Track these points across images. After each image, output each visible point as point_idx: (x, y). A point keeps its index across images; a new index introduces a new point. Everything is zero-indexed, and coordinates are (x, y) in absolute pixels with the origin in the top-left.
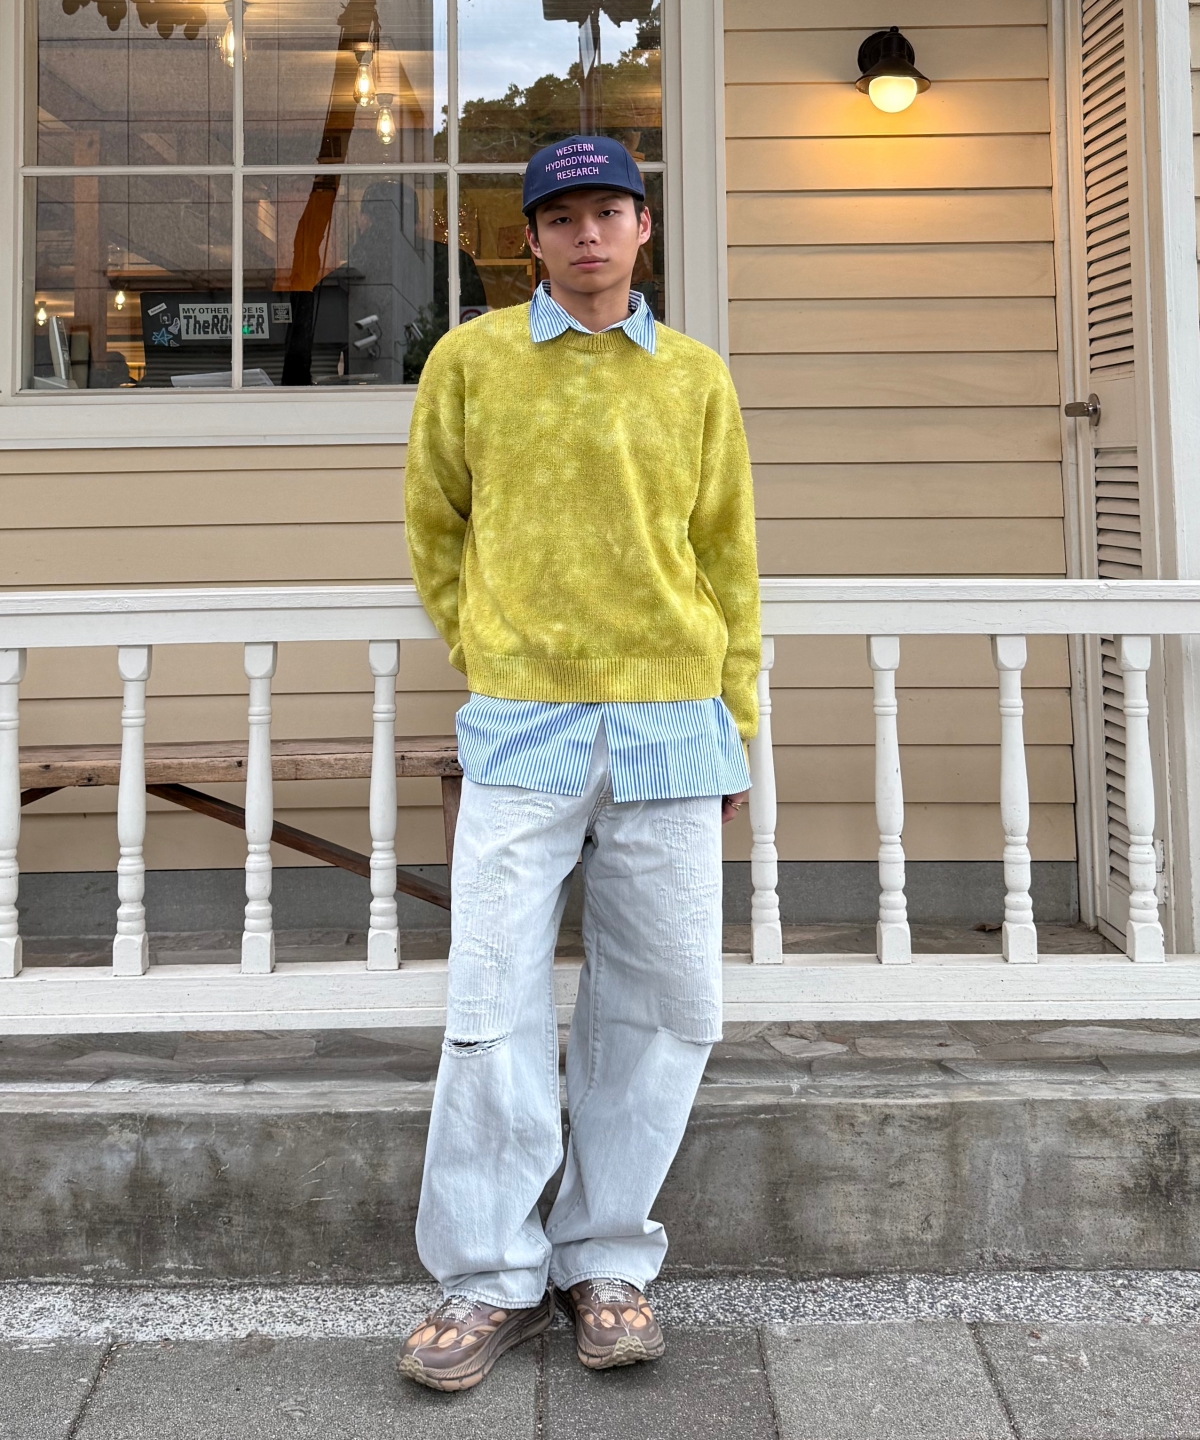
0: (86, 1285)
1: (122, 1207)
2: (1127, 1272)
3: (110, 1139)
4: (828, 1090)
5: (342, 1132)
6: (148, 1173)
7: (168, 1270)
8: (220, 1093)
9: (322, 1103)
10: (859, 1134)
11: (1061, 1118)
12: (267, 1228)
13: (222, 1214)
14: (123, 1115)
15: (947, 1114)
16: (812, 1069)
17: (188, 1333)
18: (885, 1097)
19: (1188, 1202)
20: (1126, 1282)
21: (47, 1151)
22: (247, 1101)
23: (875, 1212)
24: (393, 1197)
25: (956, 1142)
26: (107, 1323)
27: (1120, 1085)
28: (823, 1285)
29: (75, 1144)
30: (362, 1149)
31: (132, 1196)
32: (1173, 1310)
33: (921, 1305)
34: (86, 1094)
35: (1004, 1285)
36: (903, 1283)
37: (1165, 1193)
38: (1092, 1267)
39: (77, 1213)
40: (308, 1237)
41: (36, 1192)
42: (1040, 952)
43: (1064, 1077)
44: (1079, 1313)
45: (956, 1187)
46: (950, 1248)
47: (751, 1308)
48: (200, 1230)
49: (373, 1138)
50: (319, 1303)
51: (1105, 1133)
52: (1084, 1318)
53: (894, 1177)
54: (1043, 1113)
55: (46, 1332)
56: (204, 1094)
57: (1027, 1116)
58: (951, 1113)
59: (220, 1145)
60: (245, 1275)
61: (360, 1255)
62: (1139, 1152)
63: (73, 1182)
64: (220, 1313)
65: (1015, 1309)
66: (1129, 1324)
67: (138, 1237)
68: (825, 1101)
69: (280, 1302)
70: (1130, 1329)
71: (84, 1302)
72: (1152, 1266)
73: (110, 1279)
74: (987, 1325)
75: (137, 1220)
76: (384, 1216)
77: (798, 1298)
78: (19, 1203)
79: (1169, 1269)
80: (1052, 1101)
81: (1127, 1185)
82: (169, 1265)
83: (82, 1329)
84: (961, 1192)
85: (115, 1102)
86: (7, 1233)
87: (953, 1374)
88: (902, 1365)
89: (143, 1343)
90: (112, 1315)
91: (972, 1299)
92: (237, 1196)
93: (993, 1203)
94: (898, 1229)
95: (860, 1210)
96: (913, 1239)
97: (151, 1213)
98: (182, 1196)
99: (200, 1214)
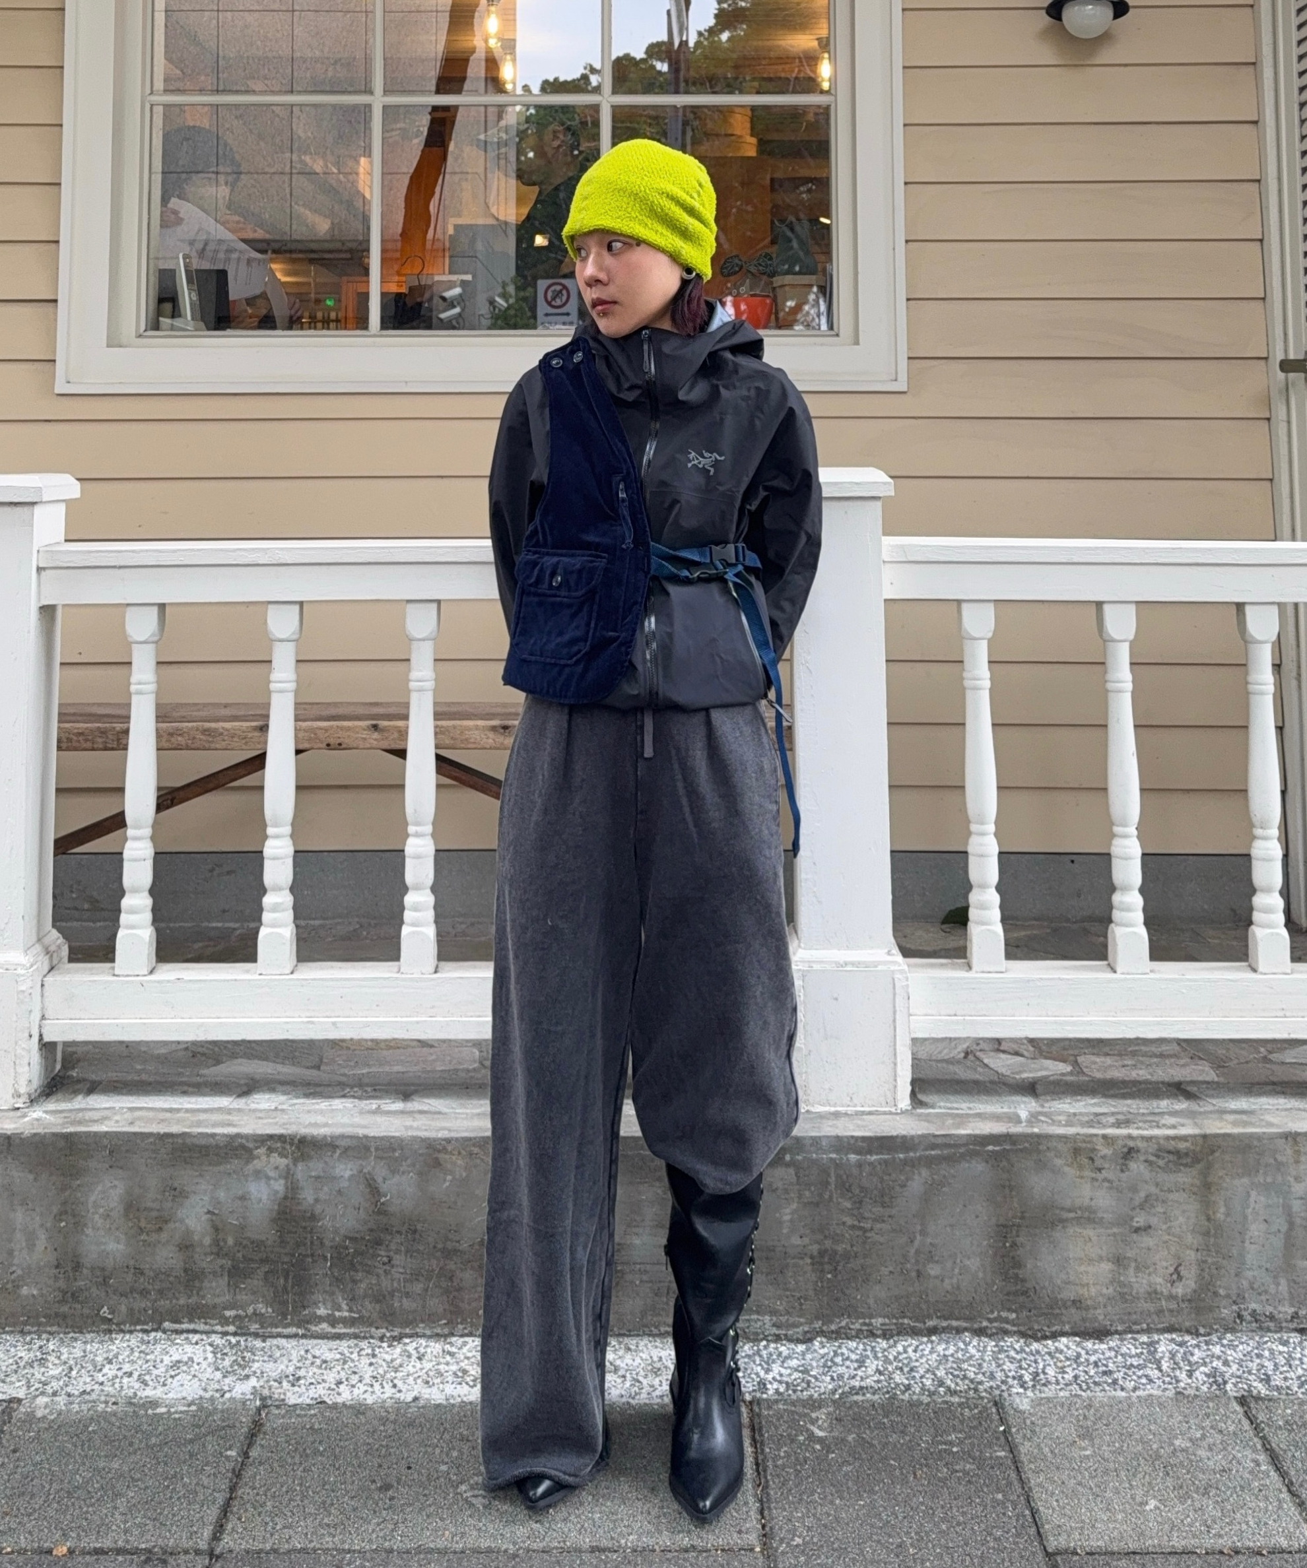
0: (227, 1333)
1: (269, 1243)
3: (256, 1164)
4: (1061, 1118)
6: (298, 1204)
7: (320, 1317)
8: (377, 1111)
10: (1099, 1170)
12: (433, 1270)
13: (383, 1253)
14: (271, 1137)
15: (1198, 1148)
16: (1038, 1092)
17: (345, 1395)
18: (1128, 1127)
21: (185, 1177)
22: (409, 1122)
23: (1119, 1261)
25: (1209, 1180)
26: (253, 1382)
28: (1061, 1346)
29: (216, 1169)
31: (281, 1231)
33: (1178, 1373)
34: (228, 1111)
35: (1267, 1349)
36: (1151, 1344)
39: (218, 1249)
41: (171, 1225)
45: (1209, 1233)
46: (1202, 1304)
47: (983, 1374)
48: (357, 1271)
53: (1140, 1220)
55: (183, 1390)
56: (360, 1113)
57: (1289, 1152)
58: (1202, 1146)
59: (380, 1172)
60: (407, 1323)
63: (214, 1213)
64: (380, 1370)
65: (1286, 1379)
67: (286, 1278)
68: (1060, 1131)
69: (447, 1358)
71: (226, 1354)
73: (255, 1328)
74: (1258, 1399)
75: (286, 1259)
77: (1035, 1362)
78: (153, 1237)
82: (322, 1311)
83: (226, 1388)
84: (1216, 1239)
85: (262, 1121)
86: (139, 1272)
87: (1231, 1462)
88: (1169, 1450)
89: (295, 1405)
90: (259, 1371)
91: (1235, 1367)
92: (398, 1232)
93: (1252, 1255)
94: (1145, 1281)
95: (1101, 1258)
96: (1162, 1293)
97: (302, 1250)
98: (336, 1231)
99: (357, 1253)
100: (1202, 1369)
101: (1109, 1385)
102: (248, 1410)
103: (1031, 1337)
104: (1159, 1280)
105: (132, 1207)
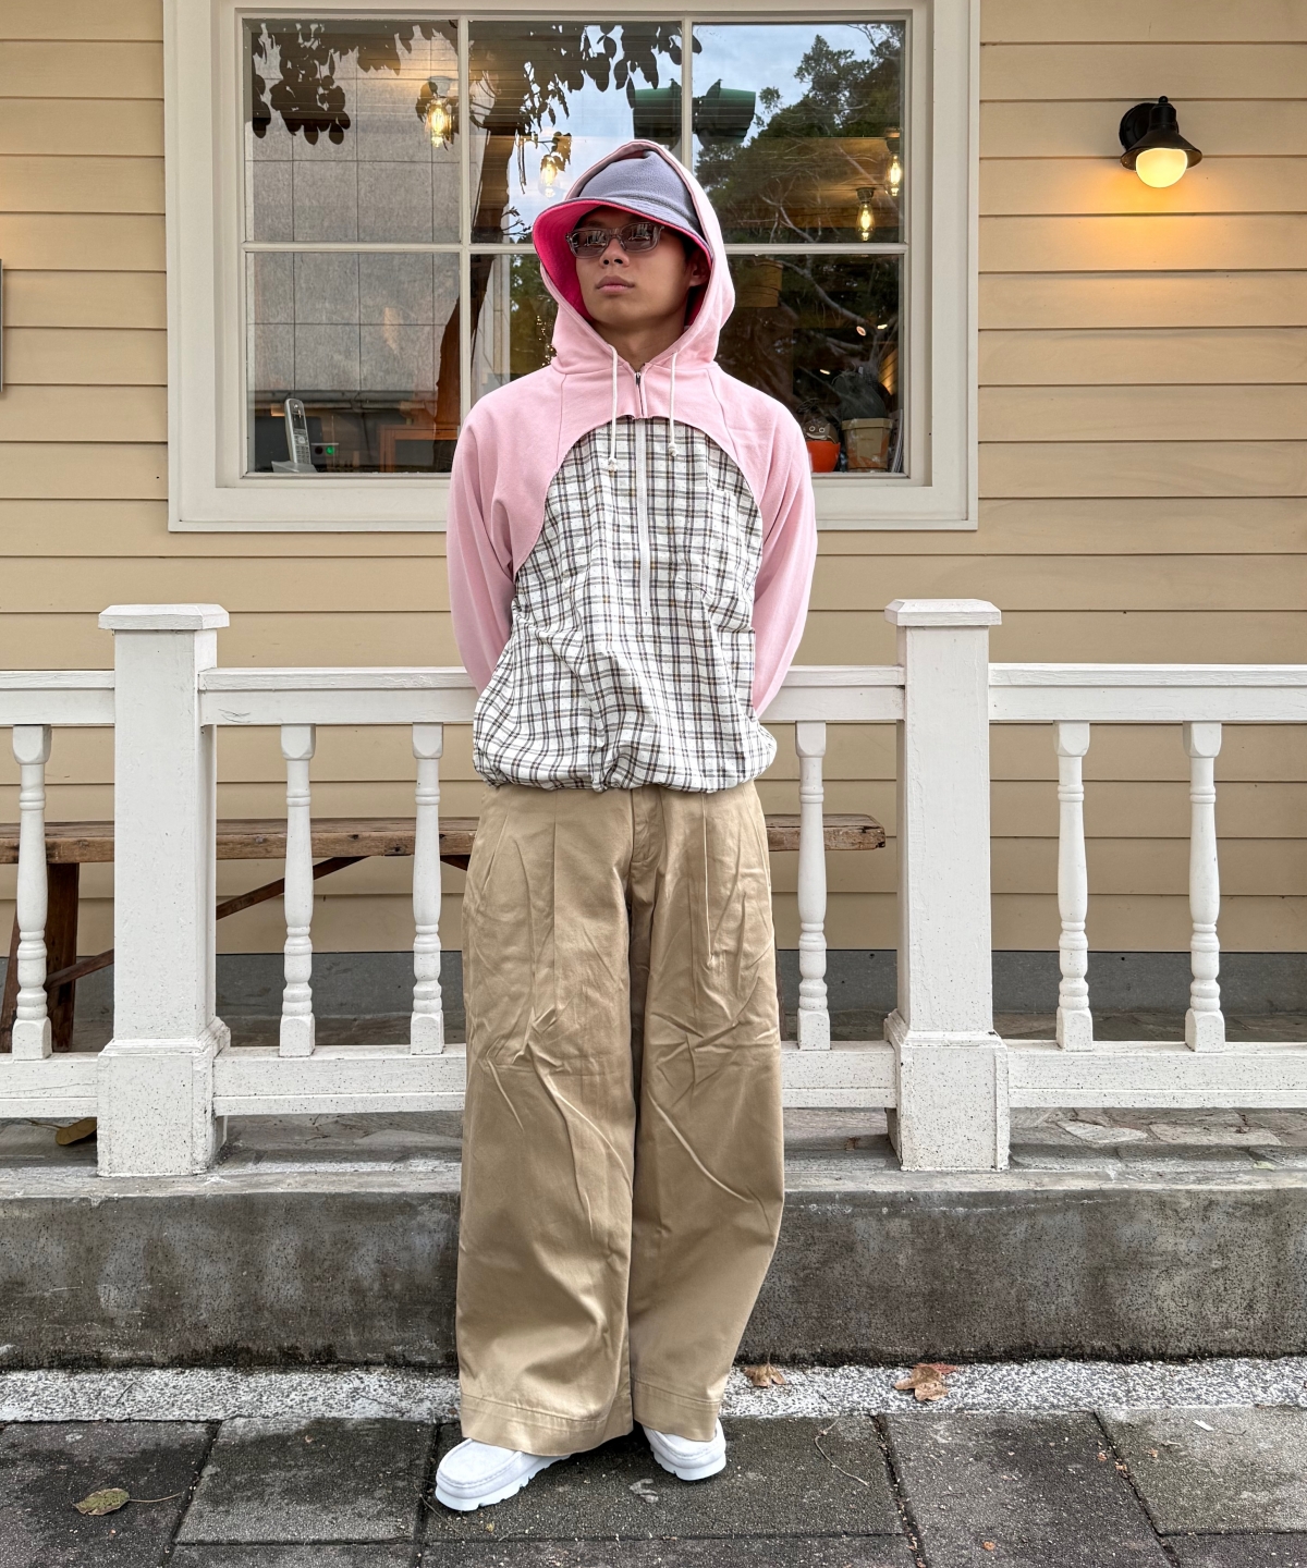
1: (432, 1287)
3: (420, 1219)
4: (1145, 1176)
10: (1183, 1220)
14: (431, 1195)
15: (1272, 1201)
16: (1121, 1155)
18: (1208, 1183)
21: (355, 1231)
28: (1147, 1369)
29: (384, 1224)
33: (1253, 1389)
36: (1229, 1367)
39: (387, 1295)
41: (344, 1273)
45: (1279, 1272)
47: (1081, 1392)
55: (367, 1411)
58: (1275, 1200)
63: (382, 1262)
68: (1148, 1187)
71: (399, 1382)
77: (1126, 1382)
83: (404, 1410)
84: (1284, 1275)
86: (316, 1313)
90: (430, 1396)
101: (1194, 1400)
102: (427, 1427)
103: (1120, 1361)
105: (307, 1257)
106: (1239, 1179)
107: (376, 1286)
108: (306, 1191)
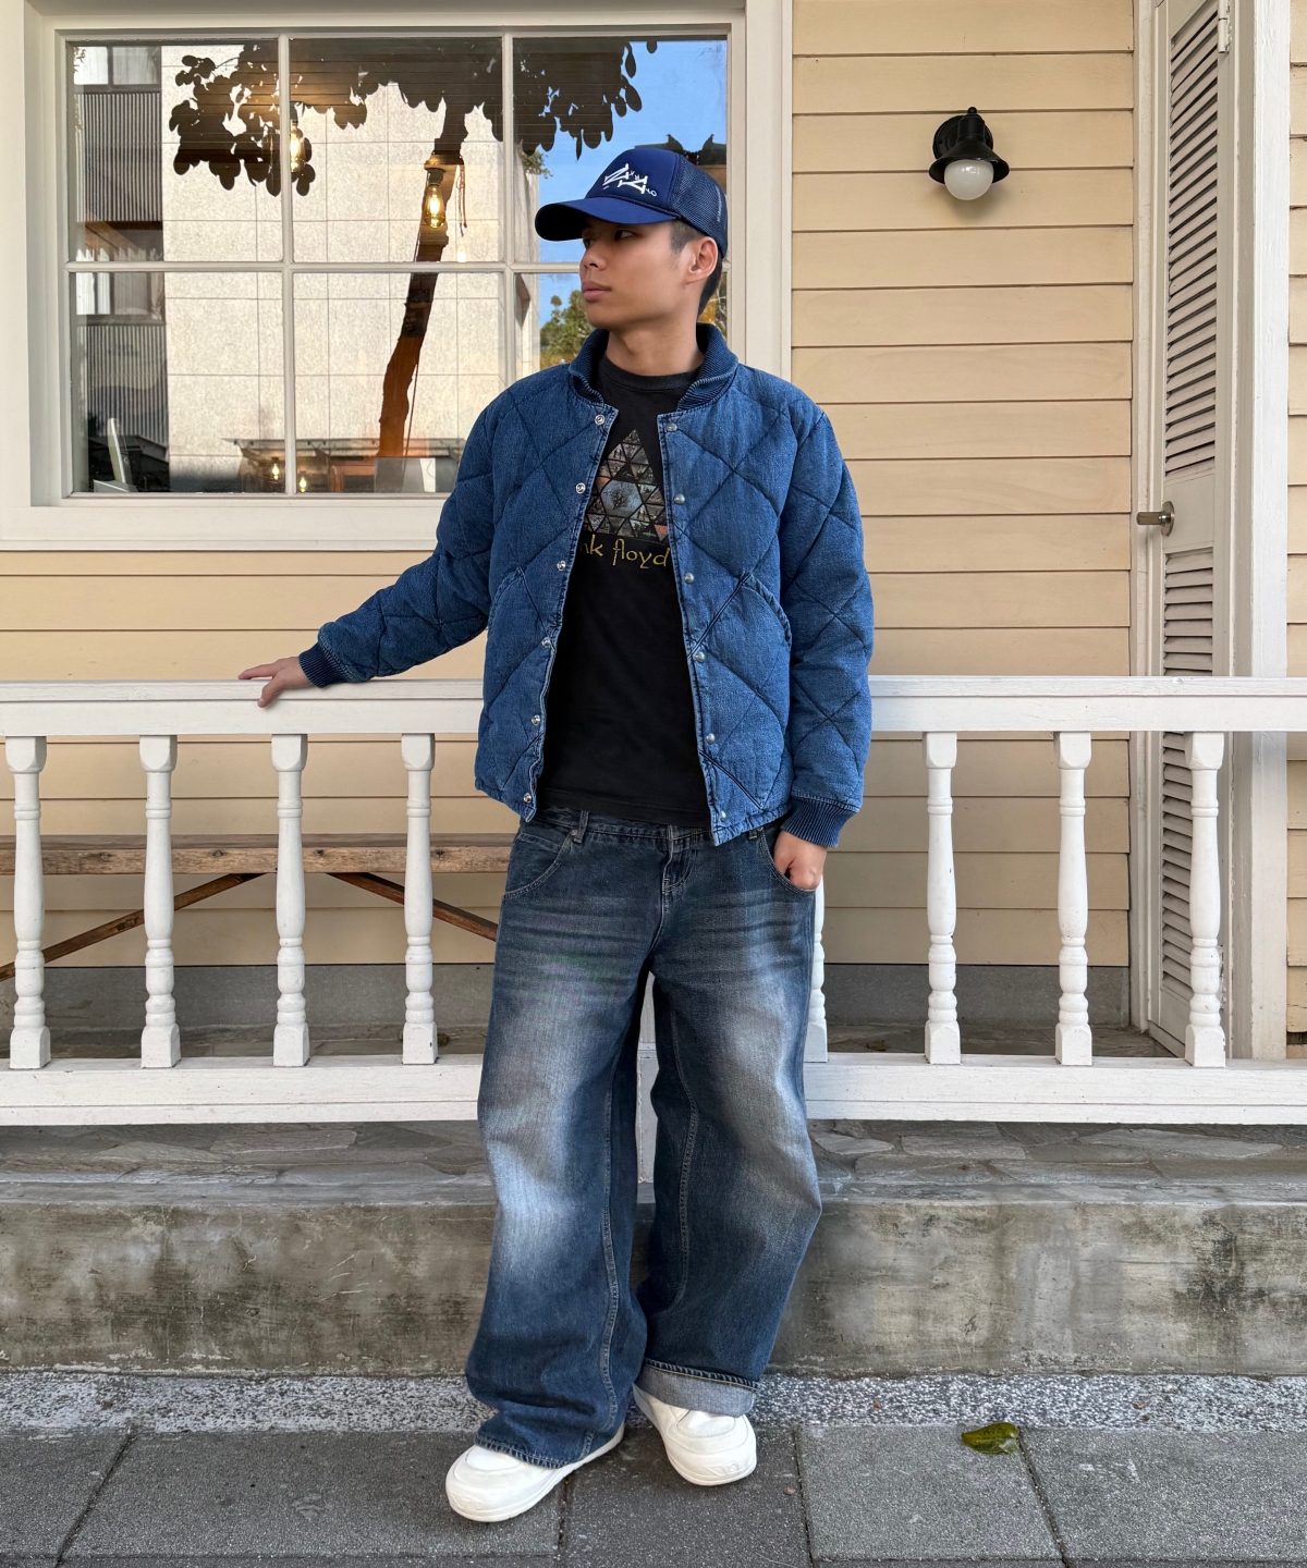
0: (110, 1374)
1: (147, 1297)
2: (1178, 1377)
3: (135, 1231)
4: (871, 1189)
5: (372, 1225)
6: (173, 1265)
7: (195, 1360)
8: (252, 1185)
9: (351, 1196)
10: (903, 1235)
11: (1114, 1223)
12: (296, 1321)
13: (250, 1306)
14: (147, 1207)
15: (994, 1216)
16: (857, 1167)
17: (210, 1424)
18: (931, 1198)
19: (1243, 1309)
20: (1176, 1388)
21: (70, 1241)
22: (276, 1194)
23: (919, 1313)
24: (424, 1291)
25: (1003, 1244)
26: (128, 1414)
27: (1176, 1192)
28: (864, 1386)
29: (98, 1235)
30: (391, 1242)
31: (158, 1287)
32: (1224, 1417)
33: (964, 1408)
34: (113, 1185)
35: (1050, 1388)
36: (945, 1383)
37: (1219, 1299)
38: (1140, 1372)
39: (102, 1304)
40: (336, 1330)
41: (59, 1283)
42: (1095, 1054)
43: (1117, 1181)
44: (1127, 1419)
45: (1002, 1289)
46: (993, 1350)
47: (787, 1408)
48: (227, 1321)
49: (404, 1231)
50: (347, 1396)
51: (1159, 1238)
52: (1132, 1425)
53: (939, 1278)
54: (1096, 1218)
55: (65, 1420)
56: (234, 1187)
57: (1078, 1221)
58: (998, 1215)
59: (247, 1238)
60: (273, 1365)
61: (389, 1348)
62: (1194, 1258)
63: (97, 1272)
64: (245, 1405)
65: (1061, 1412)
66: (1179, 1432)
67: (164, 1328)
68: (868, 1201)
69: (307, 1394)
70: (1181, 1437)
71: (109, 1390)
72: (1202, 1371)
73: (136, 1369)
74: (1033, 1429)
75: (164, 1311)
76: (414, 1310)
77: (837, 1398)
78: (44, 1292)
79: (1220, 1375)
80: (1104, 1205)
81: (1180, 1291)
82: (196, 1356)
83: (103, 1419)
84: (1007, 1293)
85: (141, 1194)
86: (31, 1322)
87: (995, 1483)
88: (941, 1472)
89: (162, 1434)
90: (135, 1405)
91: (1016, 1403)
92: (264, 1288)
93: (1040, 1306)
94: (942, 1330)
95: (902, 1311)
96: (957, 1340)
97: (177, 1304)
98: (208, 1288)
99: (227, 1306)
100: (987, 1404)
101: (899, 1418)
102: (118, 1437)
103: (836, 1377)
104: (955, 1330)
105: (22, 1268)
106: (965, 1194)
107: (92, 1296)
108: (21, 1201)
